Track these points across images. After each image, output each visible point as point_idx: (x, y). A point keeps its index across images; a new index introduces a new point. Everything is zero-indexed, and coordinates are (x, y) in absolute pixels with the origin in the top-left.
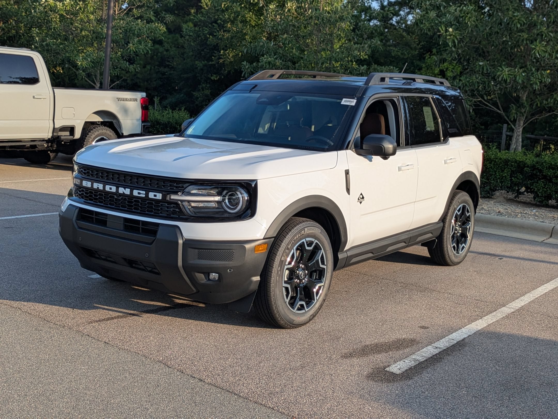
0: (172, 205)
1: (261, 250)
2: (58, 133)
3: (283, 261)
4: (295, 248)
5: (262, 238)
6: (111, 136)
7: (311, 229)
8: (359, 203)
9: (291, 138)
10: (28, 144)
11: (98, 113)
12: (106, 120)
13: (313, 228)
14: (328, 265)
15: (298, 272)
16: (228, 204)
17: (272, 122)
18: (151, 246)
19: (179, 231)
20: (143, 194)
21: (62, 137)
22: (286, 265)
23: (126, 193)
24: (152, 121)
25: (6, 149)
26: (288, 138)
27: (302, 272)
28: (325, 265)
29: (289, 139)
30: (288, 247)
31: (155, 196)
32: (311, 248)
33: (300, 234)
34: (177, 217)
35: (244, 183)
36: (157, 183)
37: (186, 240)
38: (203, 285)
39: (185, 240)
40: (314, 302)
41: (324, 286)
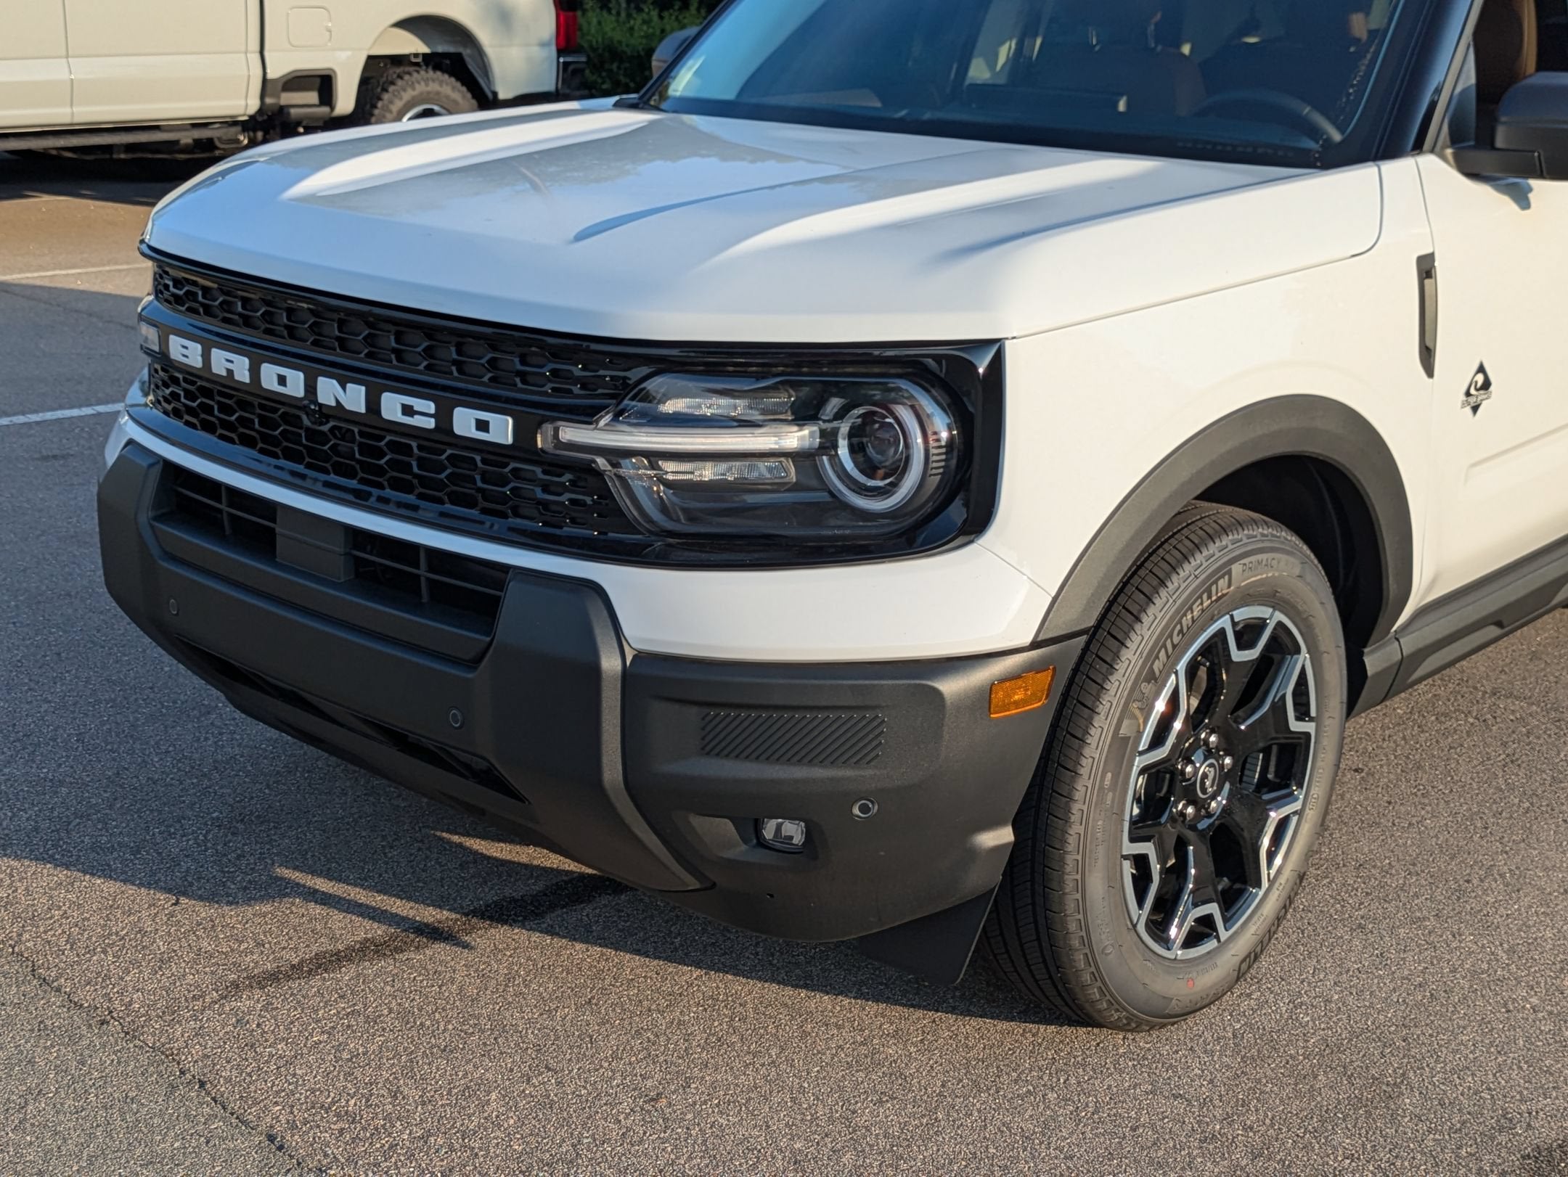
0: (567, 478)
1: (1017, 704)
2: (279, 97)
3: (1126, 739)
4: (1182, 666)
5: (1027, 639)
6: (455, 102)
7: (1259, 563)
8: (1468, 410)
9: (1129, 105)
10: (186, 138)
11: (412, 24)
12: (440, 49)
13: (1270, 555)
14: (1327, 715)
15: (1189, 769)
16: (849, 464)
17: (1026, 34)
18: (470, 676)
19: (605, 613)
20: (424, 413)
21: (293, 111)
22: (1141, 753)
23: (348, 407)
24: (594, 50)
25: (115, 156)
26: (1116, 105)
27: (1211, 765)
28: (1312, 719)
29: (1122, 106)
30: (1151, 669)
31: (482, 426)
32: (1252, 654)
33: (1209, 597)
34: (593, 539)
35: (937, 358)
36: (492, 362)
37: (641, 657)
38: (732, 865)
39: (635, 657)
40: (1256, 895)
41: (1299, 813)
